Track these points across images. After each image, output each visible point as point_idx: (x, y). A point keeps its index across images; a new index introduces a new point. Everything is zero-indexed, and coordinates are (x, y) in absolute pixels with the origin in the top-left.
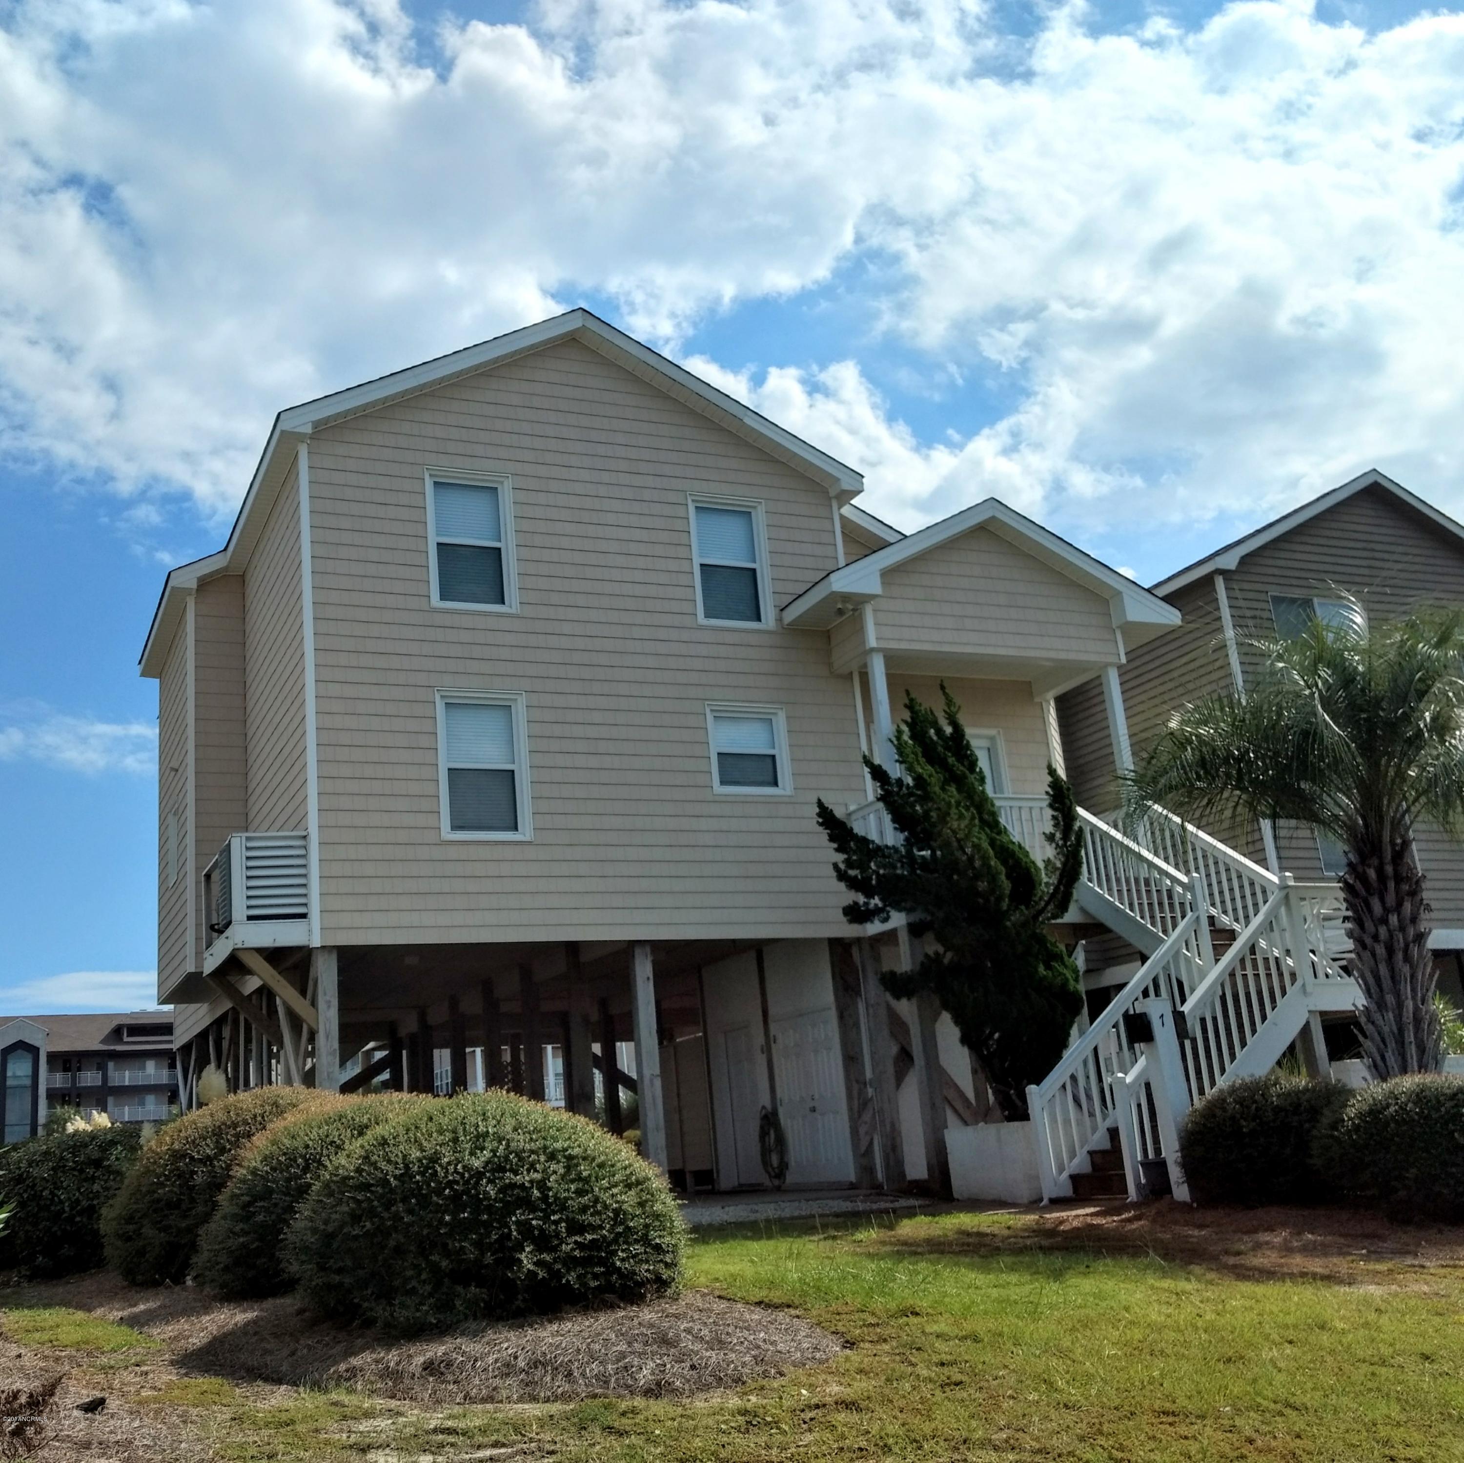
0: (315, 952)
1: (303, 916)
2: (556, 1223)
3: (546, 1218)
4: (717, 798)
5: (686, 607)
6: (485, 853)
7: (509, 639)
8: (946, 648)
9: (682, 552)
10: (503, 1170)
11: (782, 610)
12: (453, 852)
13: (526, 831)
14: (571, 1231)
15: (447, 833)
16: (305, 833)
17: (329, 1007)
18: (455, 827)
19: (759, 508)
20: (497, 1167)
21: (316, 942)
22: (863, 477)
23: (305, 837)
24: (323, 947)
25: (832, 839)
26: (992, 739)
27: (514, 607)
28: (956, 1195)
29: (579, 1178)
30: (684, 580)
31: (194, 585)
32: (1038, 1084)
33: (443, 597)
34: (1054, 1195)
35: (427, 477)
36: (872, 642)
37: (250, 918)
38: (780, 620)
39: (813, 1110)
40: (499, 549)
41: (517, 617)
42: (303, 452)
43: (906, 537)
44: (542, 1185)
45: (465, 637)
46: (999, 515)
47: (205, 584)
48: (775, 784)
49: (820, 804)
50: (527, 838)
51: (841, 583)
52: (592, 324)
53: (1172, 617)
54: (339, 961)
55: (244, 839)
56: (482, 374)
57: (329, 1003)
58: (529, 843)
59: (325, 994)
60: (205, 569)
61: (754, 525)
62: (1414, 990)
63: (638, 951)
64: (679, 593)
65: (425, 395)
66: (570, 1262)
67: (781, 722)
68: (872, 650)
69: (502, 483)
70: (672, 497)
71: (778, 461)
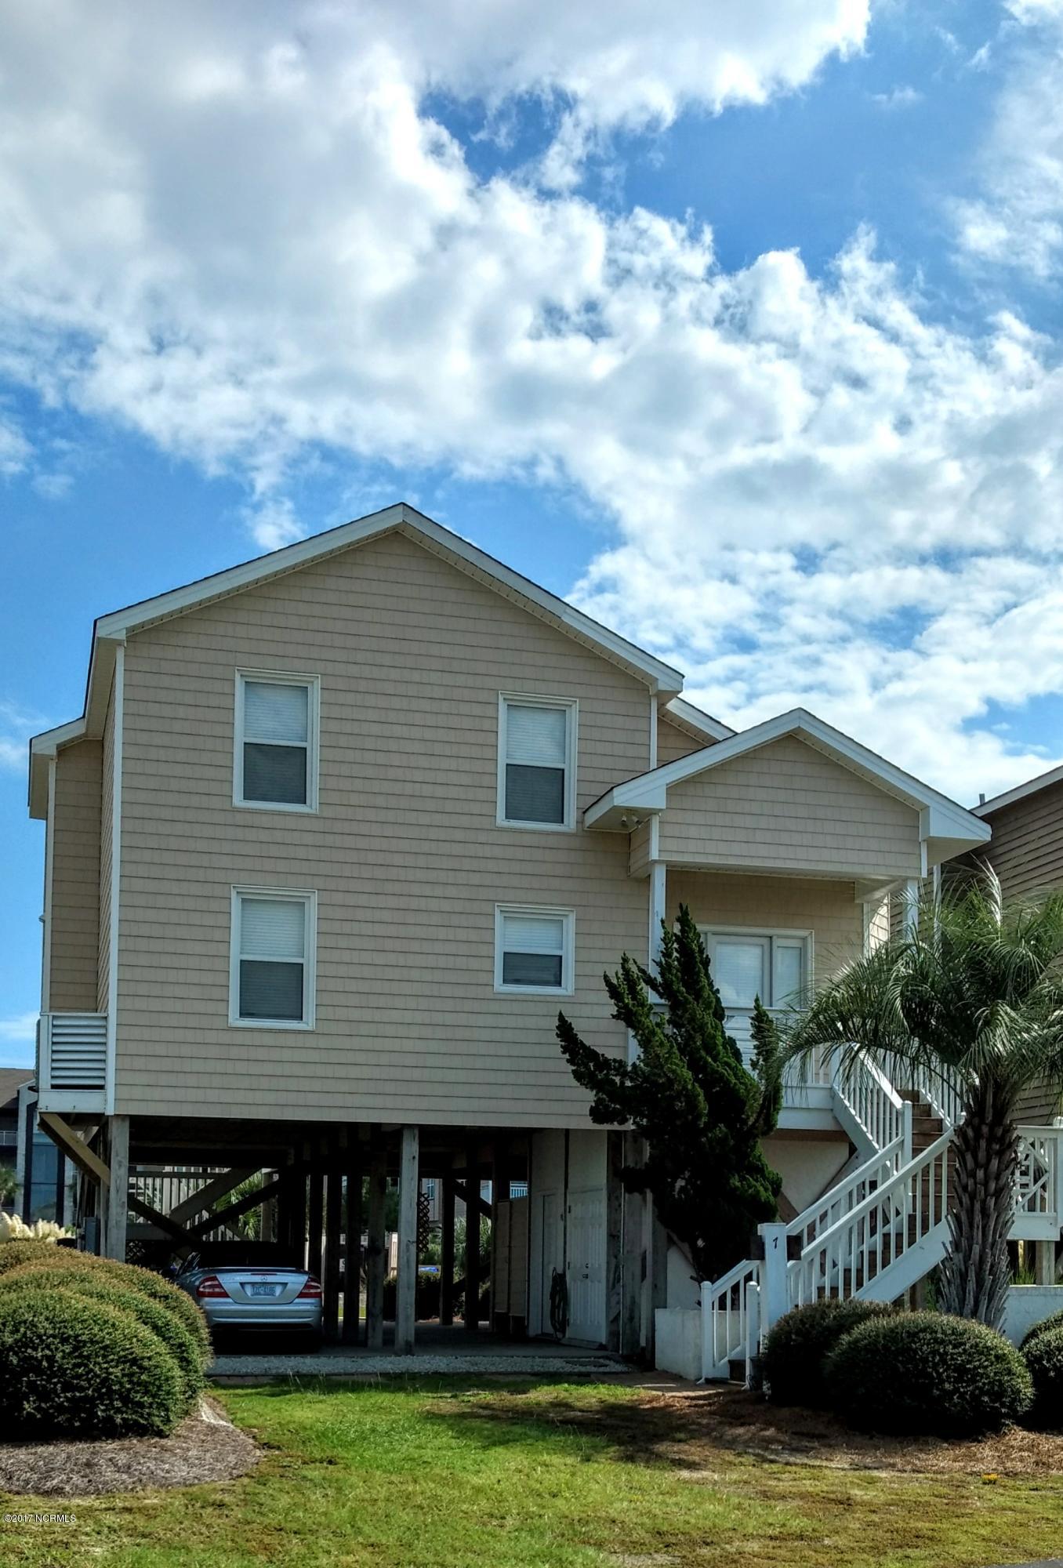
0: (110, 1119)
1: (101, 1087)
2: (55, 1384)
3: (49, 1381)
4: (499, 997)
5: (486, 809)
6: (268, 1039)
7: (309, 839)
8: (731, 861)
9: (488, 753)
10: (26, 1346)
11: (584, 813)
12: (239, 1038)
13: (309, 1022)
14: (64, 1390)
15: (235, 1019)
16: (105, 1015)
17: (120, 1166)
18: (244, 1013)
19: (574, 706)
20: (24, 1343)
21: (110, 1111)
22: (683, 677)
23: (106, 1018)
24: (117, 1116)
25: (565, 1050)
26: (804, 939)
27: (314, 807)
28: (657, 1367)
29: (81, 1356)
30: (486, 781)
31: (53, 752)
32: (713, 1282)
33: (248, 795)
34: (710, 1377)
35: (237, 676)
36: (655, 855)
37: (54, 1087)
38: (580, 822)
39: (587, 1276)
40: (305, 749)
41: (316, 817)
42: (120, 655)
43: (737, 734)
44: (51, 1359)
45: (264, 836)
46: (805, 727)
47: (63, 750)
48: (559, 983)
49: (561, 1017)
50: (309, 1028)
51: (626, 797)
52: (412, 520)
53: (980, 832)
54: (131, 1127)
55: (51, 1018)
56: (300, 572)
57: (120, 1164)
58: (311, 1032)
59: (117, 1155)
60: (64, 737)
61: (567, 724)
62: (984, 1235)
63: (406, 1135)
64: (481, 794)
65: (241, 594)
66: (60, 1408)
67: (570, 924)
68: (655, 862)
69: (312, 682)
70: (483, 696)
71: (600, 658)
